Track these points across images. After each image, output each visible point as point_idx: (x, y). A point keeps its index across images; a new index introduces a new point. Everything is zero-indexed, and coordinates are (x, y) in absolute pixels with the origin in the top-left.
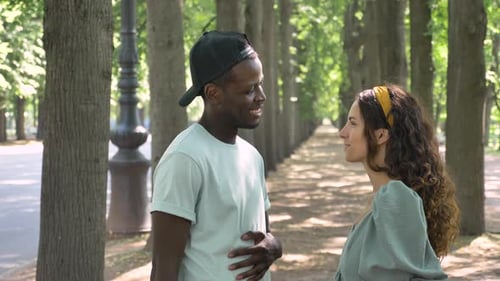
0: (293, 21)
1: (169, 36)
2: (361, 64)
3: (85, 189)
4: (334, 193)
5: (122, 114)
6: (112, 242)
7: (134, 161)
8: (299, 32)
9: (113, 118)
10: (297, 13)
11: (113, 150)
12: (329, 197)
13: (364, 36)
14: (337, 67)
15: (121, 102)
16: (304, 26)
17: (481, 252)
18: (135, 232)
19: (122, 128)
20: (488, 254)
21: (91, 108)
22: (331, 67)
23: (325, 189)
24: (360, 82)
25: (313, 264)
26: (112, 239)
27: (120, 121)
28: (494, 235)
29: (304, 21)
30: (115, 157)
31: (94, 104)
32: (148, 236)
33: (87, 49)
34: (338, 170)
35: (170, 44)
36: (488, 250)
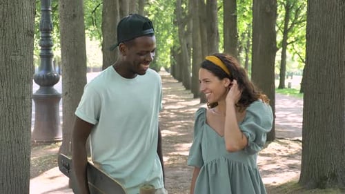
0: (146, 8)
1: (74, 11)
2: (187, 34)
3: (15, 120)
4: (175, 113)
5: (42, 64)
6: (36, 148)
7: (50, 95)
8: (149, 15)
9: (37, 66)
10: (148, 4)
11: (36, 88)
12: (172, 115)
13: (188, 18)
14: (171, 37)
15: (42, 56)
16: (152, 12)
17: (275, 152)
18: (51, 141)
19: (42, 73)
20: (280, 154)
21: (19, 58)
22: (167, 37)
23: (169, 110)
24: (186, 45)
25: (171, 163)
26: (37, 145)
27: (41, 69)
28: (280, 140)
29: (152, 8)
30: (37, 92)
31: (21, 55)
32: (60, 144)
33: (15, 14)
34: (174, 98)
35: (74, 16)
36: (279, 150)
